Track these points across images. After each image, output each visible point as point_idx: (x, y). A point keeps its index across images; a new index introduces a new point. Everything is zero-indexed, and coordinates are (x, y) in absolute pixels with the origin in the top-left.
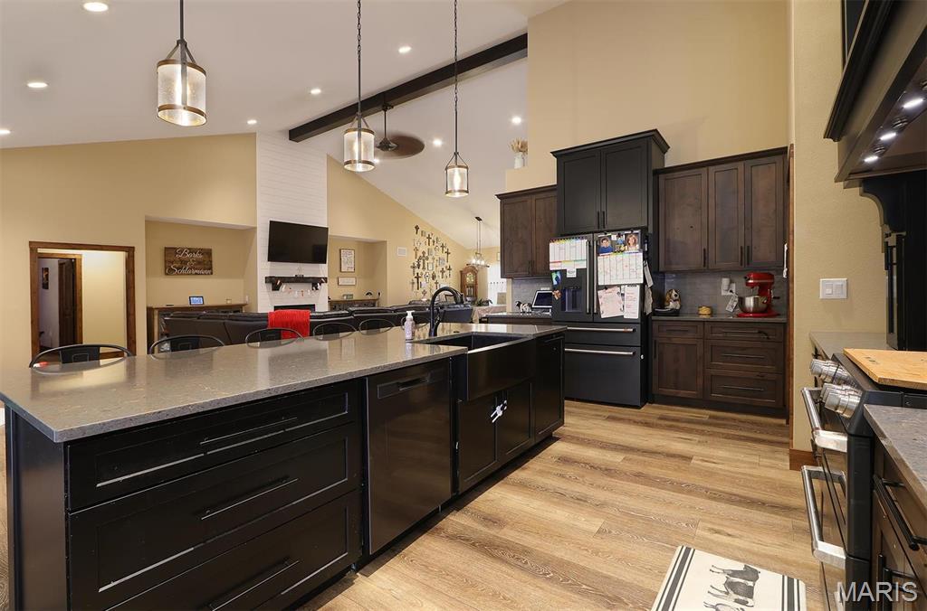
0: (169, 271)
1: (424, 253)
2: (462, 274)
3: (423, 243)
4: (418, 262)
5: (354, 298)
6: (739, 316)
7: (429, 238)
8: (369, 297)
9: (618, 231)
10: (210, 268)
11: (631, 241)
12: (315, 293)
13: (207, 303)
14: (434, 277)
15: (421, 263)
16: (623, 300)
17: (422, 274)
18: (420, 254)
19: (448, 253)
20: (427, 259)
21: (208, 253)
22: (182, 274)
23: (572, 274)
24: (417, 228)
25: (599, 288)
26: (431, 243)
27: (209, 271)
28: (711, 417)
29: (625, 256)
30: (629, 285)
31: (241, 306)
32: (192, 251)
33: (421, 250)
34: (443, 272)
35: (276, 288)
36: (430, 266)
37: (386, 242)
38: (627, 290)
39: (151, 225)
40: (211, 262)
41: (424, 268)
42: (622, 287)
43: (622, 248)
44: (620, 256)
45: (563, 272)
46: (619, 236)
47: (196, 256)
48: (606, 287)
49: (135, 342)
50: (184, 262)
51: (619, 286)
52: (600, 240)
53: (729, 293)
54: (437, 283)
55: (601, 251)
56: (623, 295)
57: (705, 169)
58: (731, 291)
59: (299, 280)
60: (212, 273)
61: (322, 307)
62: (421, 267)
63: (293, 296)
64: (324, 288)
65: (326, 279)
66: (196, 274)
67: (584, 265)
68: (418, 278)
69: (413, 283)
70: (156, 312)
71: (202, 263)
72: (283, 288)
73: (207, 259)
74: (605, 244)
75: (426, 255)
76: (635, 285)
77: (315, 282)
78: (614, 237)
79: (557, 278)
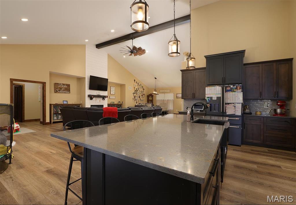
0: (56, 92)
1: (137, 89)
2: (148, 96)
3: (136, 86)
4: (135, 92)
5: (115, 103)
6: (274, 115)
7: (138, 84)
8: (119, 103)
9: (234, 84)
10: (69, 91)
11: (238, 88)
12: (104, 101)
13: (69, 103)
14: (139, 97)
15: (136, 92)
16: (235, 108)
17: (136, 96)
18: (135, 89)
19: (144, 89)
20: (138, 91)
21: (69, 86)
22: (60, 93)
23: (215, 98)
24: (135, 80)
25: (226, 104)
26: (139, 86)
27: (69, 92)
28: (268, 150)
29: (236, 93)
30: (237, 103)
31: (80, 105)
32: (63, 85)
33: (136, 88)
34: (142, 95)
35: (91, 99)
36: (138, 93)
37: (125, 85)
38: (237, 105)
39: (51, 74)
40: (70, 89)
41: (137, 94)
42: (235, 104)
43: (235, 90)
44: (234, 93)
45: (211, 98)
46: (234, 86)
47: (65, 86)
48: (228, 104)
49: (46, 116)
50: (61, 88)
51: (234, 103)
52: (226, 87)
53: (267, 107)
54: (140, 99)
55: (227, 91)
56: (235, 106)
57: (261, 64)
58: (268, 107)
59: (99, 96)
60: (70, 93)
61: (106, 106)
62: (136, 94)
63: (97, 102)
64: (106, 99)
65: (107, 96)
66: (65, 93)
67: (220, 96)
68: (135, 97)
69: (133, 99)
70: (52, 106)
71: (67, 89)
72: (94, 99)
73: (68, 88)
74: (228, 89)
75: (137, 90)
76: (240, 103)
77: (104, 97)
78: (232, 86)
79: (208, 100)
